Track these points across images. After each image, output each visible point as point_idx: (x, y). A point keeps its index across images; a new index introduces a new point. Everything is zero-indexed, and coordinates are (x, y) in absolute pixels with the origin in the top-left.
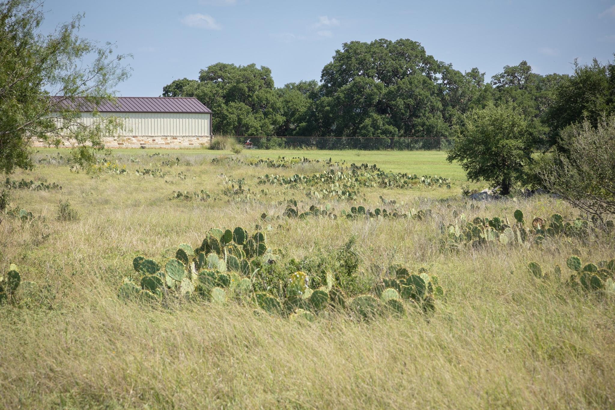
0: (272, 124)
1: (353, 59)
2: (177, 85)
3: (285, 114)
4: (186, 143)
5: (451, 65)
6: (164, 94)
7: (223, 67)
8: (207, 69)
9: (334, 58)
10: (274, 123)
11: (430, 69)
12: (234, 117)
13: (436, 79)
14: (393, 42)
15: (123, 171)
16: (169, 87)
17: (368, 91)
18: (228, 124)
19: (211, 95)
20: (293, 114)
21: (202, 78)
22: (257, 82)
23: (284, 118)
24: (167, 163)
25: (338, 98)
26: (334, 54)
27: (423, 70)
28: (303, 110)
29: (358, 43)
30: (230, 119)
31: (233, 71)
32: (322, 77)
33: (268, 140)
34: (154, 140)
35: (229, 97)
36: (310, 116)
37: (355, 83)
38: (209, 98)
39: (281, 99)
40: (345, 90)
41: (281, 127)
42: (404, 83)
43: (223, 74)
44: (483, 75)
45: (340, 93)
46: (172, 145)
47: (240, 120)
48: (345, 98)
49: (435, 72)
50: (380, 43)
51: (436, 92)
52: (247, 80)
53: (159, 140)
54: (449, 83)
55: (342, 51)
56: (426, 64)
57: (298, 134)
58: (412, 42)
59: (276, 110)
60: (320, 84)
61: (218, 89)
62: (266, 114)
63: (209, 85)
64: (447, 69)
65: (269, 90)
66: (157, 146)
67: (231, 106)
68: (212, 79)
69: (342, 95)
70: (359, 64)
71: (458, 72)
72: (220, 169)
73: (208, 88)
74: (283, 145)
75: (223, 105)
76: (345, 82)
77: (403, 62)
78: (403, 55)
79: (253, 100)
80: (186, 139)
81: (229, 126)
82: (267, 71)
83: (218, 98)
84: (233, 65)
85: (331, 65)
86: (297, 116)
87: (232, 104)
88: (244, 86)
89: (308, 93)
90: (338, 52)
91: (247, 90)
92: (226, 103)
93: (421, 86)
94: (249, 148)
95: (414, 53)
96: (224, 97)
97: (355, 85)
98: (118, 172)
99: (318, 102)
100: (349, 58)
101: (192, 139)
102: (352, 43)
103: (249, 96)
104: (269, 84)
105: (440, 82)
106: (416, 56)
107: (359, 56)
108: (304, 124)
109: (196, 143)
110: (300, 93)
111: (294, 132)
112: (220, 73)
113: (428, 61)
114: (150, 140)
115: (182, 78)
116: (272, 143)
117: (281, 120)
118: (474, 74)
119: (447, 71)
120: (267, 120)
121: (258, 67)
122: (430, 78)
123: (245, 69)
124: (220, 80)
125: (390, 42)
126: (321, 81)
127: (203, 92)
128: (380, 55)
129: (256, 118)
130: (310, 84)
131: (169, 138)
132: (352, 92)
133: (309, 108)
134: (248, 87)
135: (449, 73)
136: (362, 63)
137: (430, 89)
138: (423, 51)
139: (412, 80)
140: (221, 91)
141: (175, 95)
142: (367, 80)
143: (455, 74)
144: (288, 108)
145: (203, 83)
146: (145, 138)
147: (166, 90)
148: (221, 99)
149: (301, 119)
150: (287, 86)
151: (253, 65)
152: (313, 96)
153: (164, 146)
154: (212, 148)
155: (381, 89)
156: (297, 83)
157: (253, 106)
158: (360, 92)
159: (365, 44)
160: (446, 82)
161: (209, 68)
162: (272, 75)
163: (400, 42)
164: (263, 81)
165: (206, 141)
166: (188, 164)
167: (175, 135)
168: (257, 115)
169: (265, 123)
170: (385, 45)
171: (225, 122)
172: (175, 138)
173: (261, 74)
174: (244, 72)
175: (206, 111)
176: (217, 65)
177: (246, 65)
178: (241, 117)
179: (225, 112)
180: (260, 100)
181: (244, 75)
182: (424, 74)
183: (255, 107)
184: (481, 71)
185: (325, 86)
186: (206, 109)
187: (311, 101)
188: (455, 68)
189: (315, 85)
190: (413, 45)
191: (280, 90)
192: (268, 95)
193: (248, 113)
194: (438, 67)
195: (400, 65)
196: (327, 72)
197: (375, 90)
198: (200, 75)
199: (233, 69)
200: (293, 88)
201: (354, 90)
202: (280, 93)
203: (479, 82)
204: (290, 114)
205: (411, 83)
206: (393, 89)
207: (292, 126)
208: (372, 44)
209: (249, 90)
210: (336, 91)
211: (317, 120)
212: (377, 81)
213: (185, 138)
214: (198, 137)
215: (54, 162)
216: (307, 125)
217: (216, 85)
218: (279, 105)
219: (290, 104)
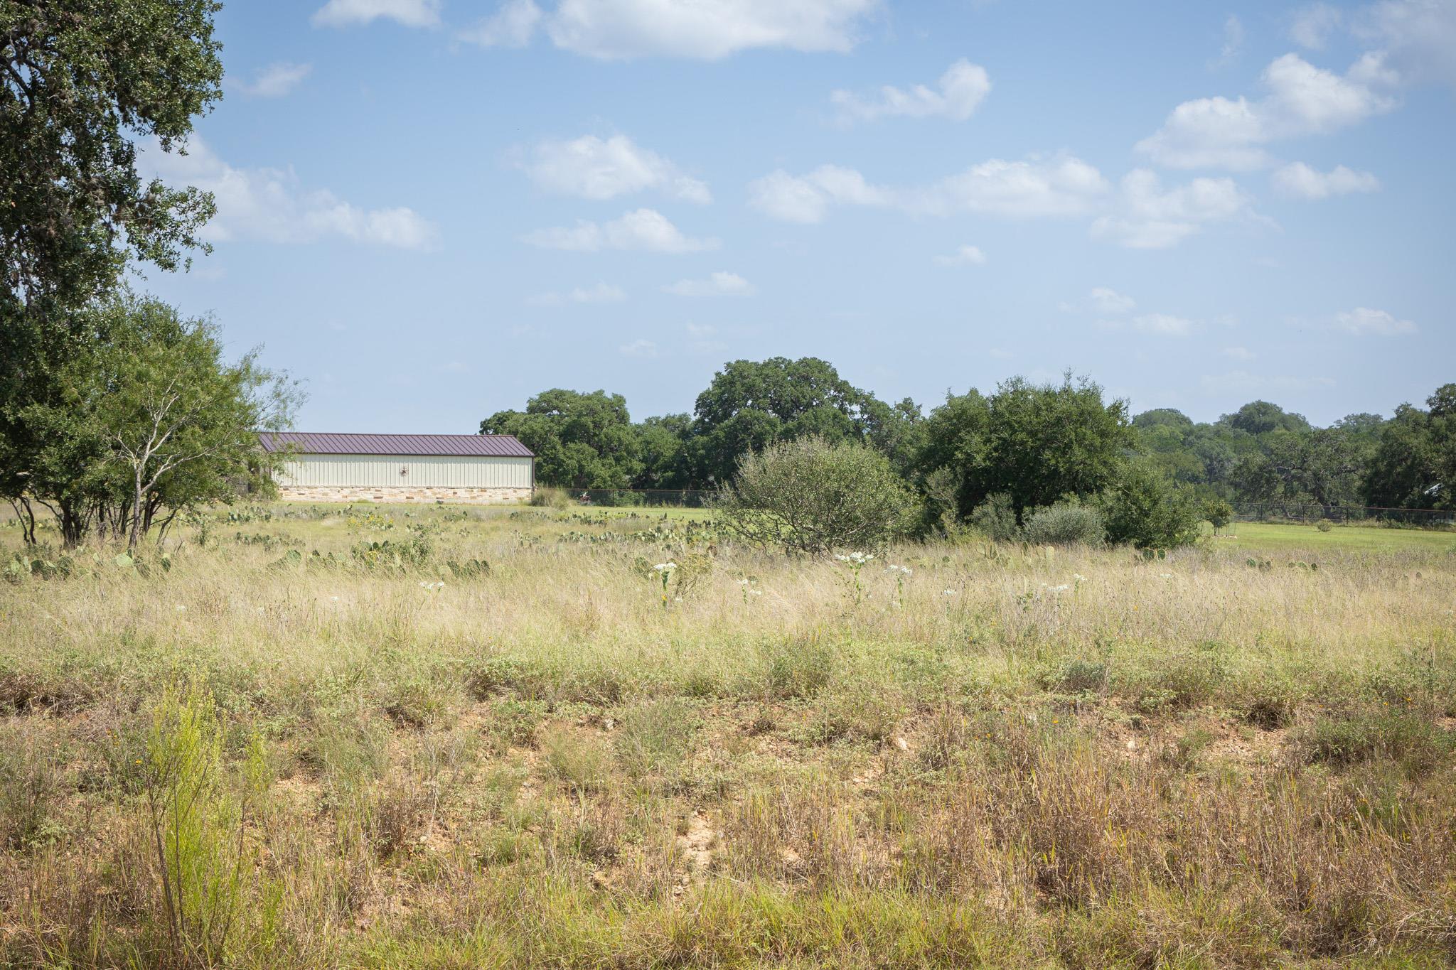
0: (627, 473)
1: (738, 385)
2: (500, 418)
3: (644, 460)
4: (498, 497)
5: (872, 394)
6: (481, 432)
7: (559, 395)
8: (537, 397)
9: (713, 382)
10: (629, 471)
11: (844, 399)
12: (573, 463)
13: (852, 413)
14: (794, 361)
15: (390, 526)
16: (489, 421)
17: (757, 428)
18: (566, 473)
19: (543, 432)
20: (655, 460)
21: (531, 410)
22: (606, 416)
23: (643, 466)
24: (451, 518)
25: (717, 438)
26: (713, 378)
27: (834, 399)
28: (669, 454)
29: (746, 362)
30: (568, 465)
31: (573, 400)
32: (696, 409)
33: (621, 496)
34: (455, 493)
35: (568, 435)
36: (679, 463)
37: (740, 417)
38: (540, 437)
39: (640, 439)
40: (727, 427)
41: (639, 477)
42: (807, 418)
43: (560, 405)
44: (919, 407)
45: (719, 431)
46: (480, 500)
47: (581, 468)
48: (726, 437)
49: (851, 403)
50: (776, 363)
51: (852, 429)
52: (592, 412)
53: (462, 494)
54: (871, 419)
55: (725, 373)
56: (839, 392)
57: (661, 487)
58: (820, 362)
59: (631, 454)
60: (694, 419)
61: (552, 424)
62: (618, 460)
63: (540, 419)
64: (867, 399)
65: (622, 426)
66: (460, 501)
67: (569, 448)
68: (545, 411)
69: (721, 434)
70: (745, 391)
71: (883, 404)
72: (519, 526)
73: (539, 423)
74: (641, 502)
75: (558, 447)
76: (727, 415)
77: (807, 389)
78: (807, 379)
79: (600, 440)
80: (499, 492)
81: (567, 475)
82: (620, 400)
83: (552, 437)
84: (573, 391)
85: (708, 392)
86: (660, 462)
87: (571, 445)
88: (588, 421)
89: (677, 431)
90: (718, 374)
91: (591, 426)
92: (564, 444)
93: (831, 423)
94: (586, 504)
95: (822, 377)
96: (560, 435)
97: (740, 419)
98: (383, 528)
99: (689, 443)
100: (732, 383)
101: (508, 491)
102: (738, 362)
103: (595, 435)
104: (623, 418)
105: (858, 416)
106: (825, 381)
107: (746, 381)
108: (670, 474)
109: (513, 497)
110: (665, 430)
111: (657, 485)
112: (555, 402)
113: (842, 387)
114: (451, 492)
115: (506, 410)
116: (625, 499)
117: (639, 468)
118: (907, 406)
119: (867, 402)
120: (618, 468)
121: (608, 395)
122: (844, 411)
123: (589, 398)
124: (555, 412)
125: (790, 362)
126: (695, 414)
127: (531, 428)
128: (775, 379)
129: (603, 465)
130: (680, 419)
131: (475, 490)
132: (736, 430)
133: (678, 452)
134: (593, 422)
135: (869, 405)
136: (750, 390)
137: (842, 427)
138: (835, 375)
139: (819, 414)
140: (556, 427)
141: (496, 432)
142: (757, 413)
143: (879, 406)
144: (649, 451)
145: (532, 416)
146: (441, 490)
147: (485, 427)
148: (556, 439)
149: (666, 467)
150: (649, 421)
151: (601, 392)
152: (685, 435)
153: (469, 501)
154: (534, 503)
155: (775, 426)
156: (663, 417)
157: (600, 448)
158: (746, 430)
159: (756, 364)
160: (866, 416)
161: (541, 396)
162: (626, 406)
163: (804, 362)
164: (614, 414)
165: (526, 494)
166: (478, 519)
167: (484, 486)
168: (606, 461)
169: (616, 472)
170: (783, 366)
171: (561, 470)
172: (484, 490)
173: (611, 405)
174: (588, 402)
175: (526, 454)
176: (551, 391)
177: (591, 393)
178: (584, 463)
179: (562, 457)
180: (610, 439)
181: (588, 406)
182: (835, 405)
183: (602, 450)
184: (916, 403)
185: (701, 421)
186: (527, 452)
187: (680, 441)
188: (878, 397)
189: (687, 420)
190: (821, 366)
191: (638, 426)
192: (621, 434)
193: (593, 458)
194: (855, 396)
195: (802, 393)
196: (702, 402)
197: (768, 428)
198: (528, 405)
199: (574, 397)
200: (657, 422)
201: (738, 427)
202: (638, 431)
203: (913, 417)
204: (651, 460)
205: (816, 418)
206: (791, 426)
207: (655, 477)
208: (766, 365)
209: (595, 426)
210: (713, 428)
211: (689, 469)
212: (773, 415)
213: (497, 491)
214: (515, 489)
215: (304, 515)
216: (674, 476)
217: (549, 420)
218: (636, 446)
219: (651, 446)
